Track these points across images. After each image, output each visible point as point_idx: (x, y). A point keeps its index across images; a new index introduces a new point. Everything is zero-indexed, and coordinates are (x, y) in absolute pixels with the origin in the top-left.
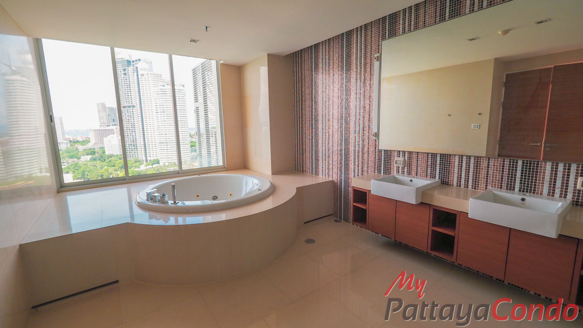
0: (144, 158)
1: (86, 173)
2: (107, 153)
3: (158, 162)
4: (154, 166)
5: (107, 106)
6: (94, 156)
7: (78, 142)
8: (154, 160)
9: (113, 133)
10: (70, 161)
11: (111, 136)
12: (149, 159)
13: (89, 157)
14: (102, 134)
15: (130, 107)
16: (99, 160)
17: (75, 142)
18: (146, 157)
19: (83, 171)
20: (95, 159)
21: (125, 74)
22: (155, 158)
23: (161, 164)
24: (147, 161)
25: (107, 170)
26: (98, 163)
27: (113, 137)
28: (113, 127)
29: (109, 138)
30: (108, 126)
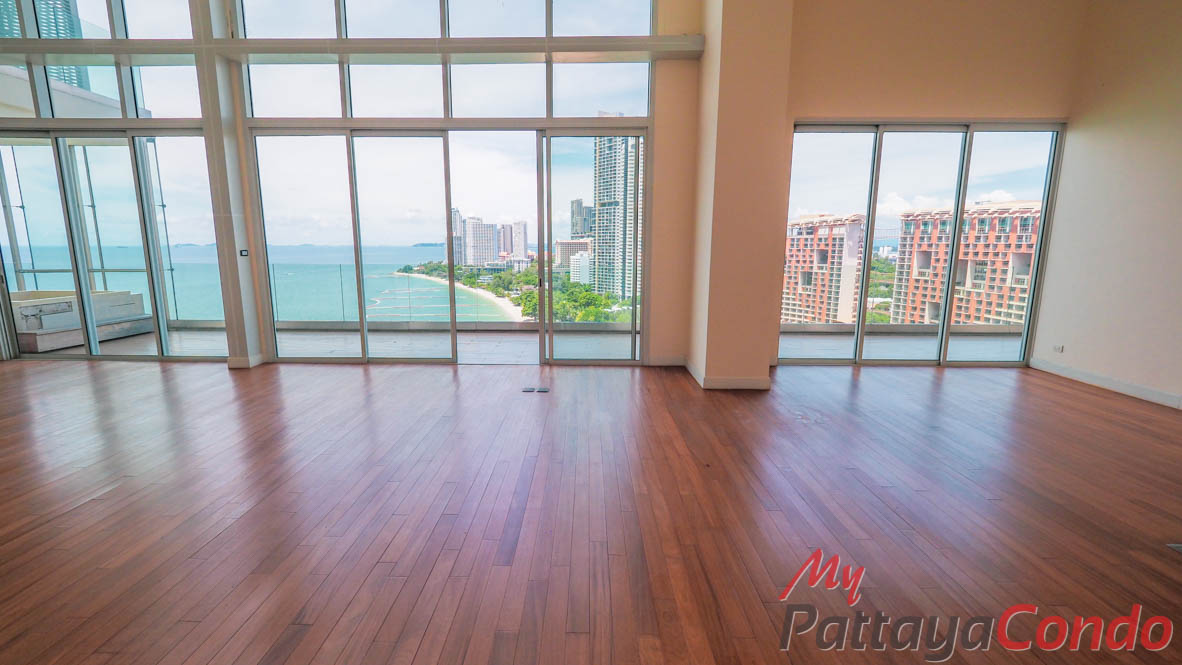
0: (620, 293)
2: (572, 281)
5: (584, 205)
9: (586, 250)
10: (525, 287)
11: (581, 252)
12: (627, 294)
14: (570, 249)
15: (610, 204)
16: (560, 290)
18: (624, 292)
21: (610, 148)
24: (623, 297)
25: (564, 306)
27: (582, 255)
28: (588, 240)
29: (577, 256)
30: (582, 237)
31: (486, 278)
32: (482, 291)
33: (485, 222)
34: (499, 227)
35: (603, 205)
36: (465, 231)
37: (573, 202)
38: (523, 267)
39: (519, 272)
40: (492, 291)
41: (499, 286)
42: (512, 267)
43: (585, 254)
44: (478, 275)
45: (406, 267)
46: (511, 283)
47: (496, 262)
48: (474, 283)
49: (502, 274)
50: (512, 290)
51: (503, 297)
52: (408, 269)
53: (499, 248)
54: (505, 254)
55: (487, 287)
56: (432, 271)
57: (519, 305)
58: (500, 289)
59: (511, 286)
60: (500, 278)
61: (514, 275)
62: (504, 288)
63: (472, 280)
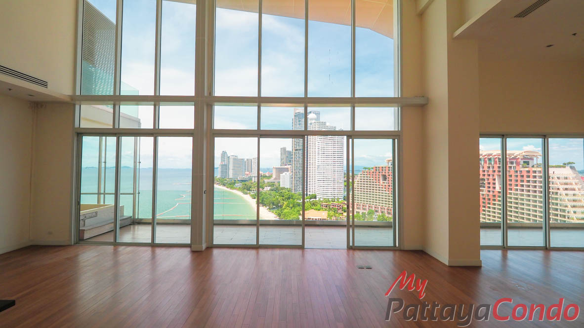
1: (264, 200)
2: (281, 186)
3: (315, 198)
4: (312, 200)
5: (287, 150)
6: (273, 188)
7: (266, 176)
8: (312, 195)
9: (288, 171)
11: (285, 172)
12: (309, 193)
13: (269, 188)
14: (280, 171)
15: (300, 150)
16: (275, 191)
17: (264, 177)
18: (307, 192)
19: (263, 198)
20: (272, 190)
22: (314, 193)
23: (317, 199)
26: (273, 193)
27: (286, 174)
28: (289, 167)
29: (284, 174)
30: (286, 165)
31: (238, 185)
32: (236, 191)
33: (239, 158)
34: (245, 160)
35: (296, 150)
36: (229, 162)
37: (281, 149)
39: (255, 182)
40: (241, 191)
41: (244, 188)
42: (251, 179)
43: (288, 173)
44: (234, 183)
46: (251, 187)
47: (244, 177)
48: (232, 187)
49: (246, 183)
50: (251, 191)
51: (247, 194)
53: (245, 170)
54: (248, 173)
55: (239, 189)
57: (255, 198)
58: (245, 191)
59: (251, 189)
60: (246, 184)
61: (252, 183)
62: (247, 190)
63: (232, 185)
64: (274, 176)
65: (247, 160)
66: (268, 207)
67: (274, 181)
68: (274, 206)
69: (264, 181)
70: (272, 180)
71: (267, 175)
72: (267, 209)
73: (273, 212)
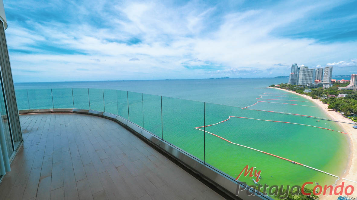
31: (308, 91)
32: (305, 95)
33: (309, 68)
34: (316, 70)
36: (299, 72)
38: (328, 86)
39: (326, 88)
40: (311, 96)
41: (315, 94)
42: (322, 86)
44: (304, 89)
45: (272, 85)
46: (321, 93)
47: (313, 84)
49: (316, 89)
50: (322, 96)
51: (317, 98)
52: (273, 86)
53: (315, 78)
54: (318, 80)
55: (308, 94)
56: (282, 87)
57: (326, 103)
60: (316, 91)
61: (322, 90)
62: (318, 95)
63: (301, 91)
64: (352, 83)
65: (318, 69)
66: (343, 113)
67: (352, 88)
68: (352, 113)
69: (338, 88)
70: (348, 87)
71: (342, 81)
72: (343, 115)
73: (349, 119)
